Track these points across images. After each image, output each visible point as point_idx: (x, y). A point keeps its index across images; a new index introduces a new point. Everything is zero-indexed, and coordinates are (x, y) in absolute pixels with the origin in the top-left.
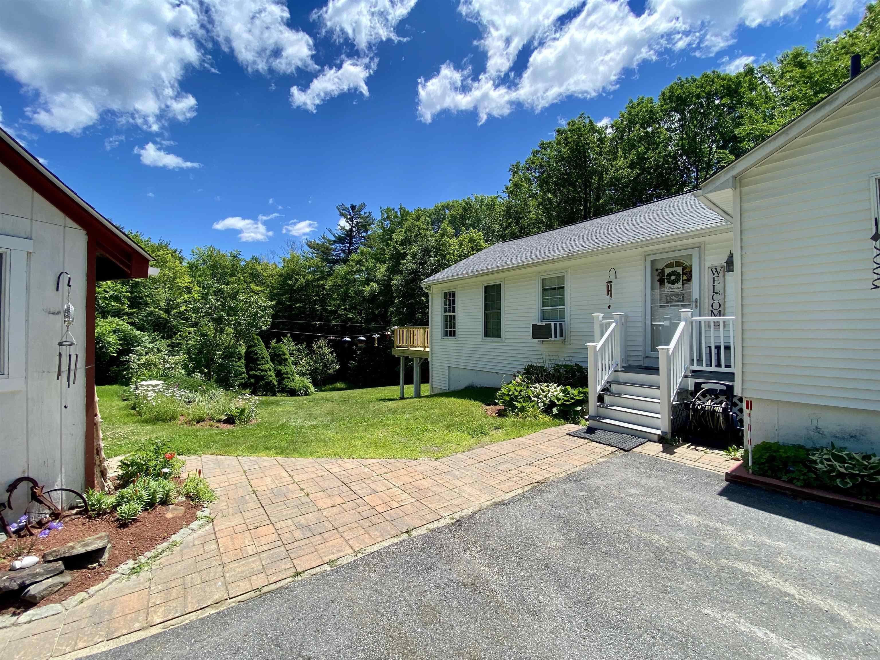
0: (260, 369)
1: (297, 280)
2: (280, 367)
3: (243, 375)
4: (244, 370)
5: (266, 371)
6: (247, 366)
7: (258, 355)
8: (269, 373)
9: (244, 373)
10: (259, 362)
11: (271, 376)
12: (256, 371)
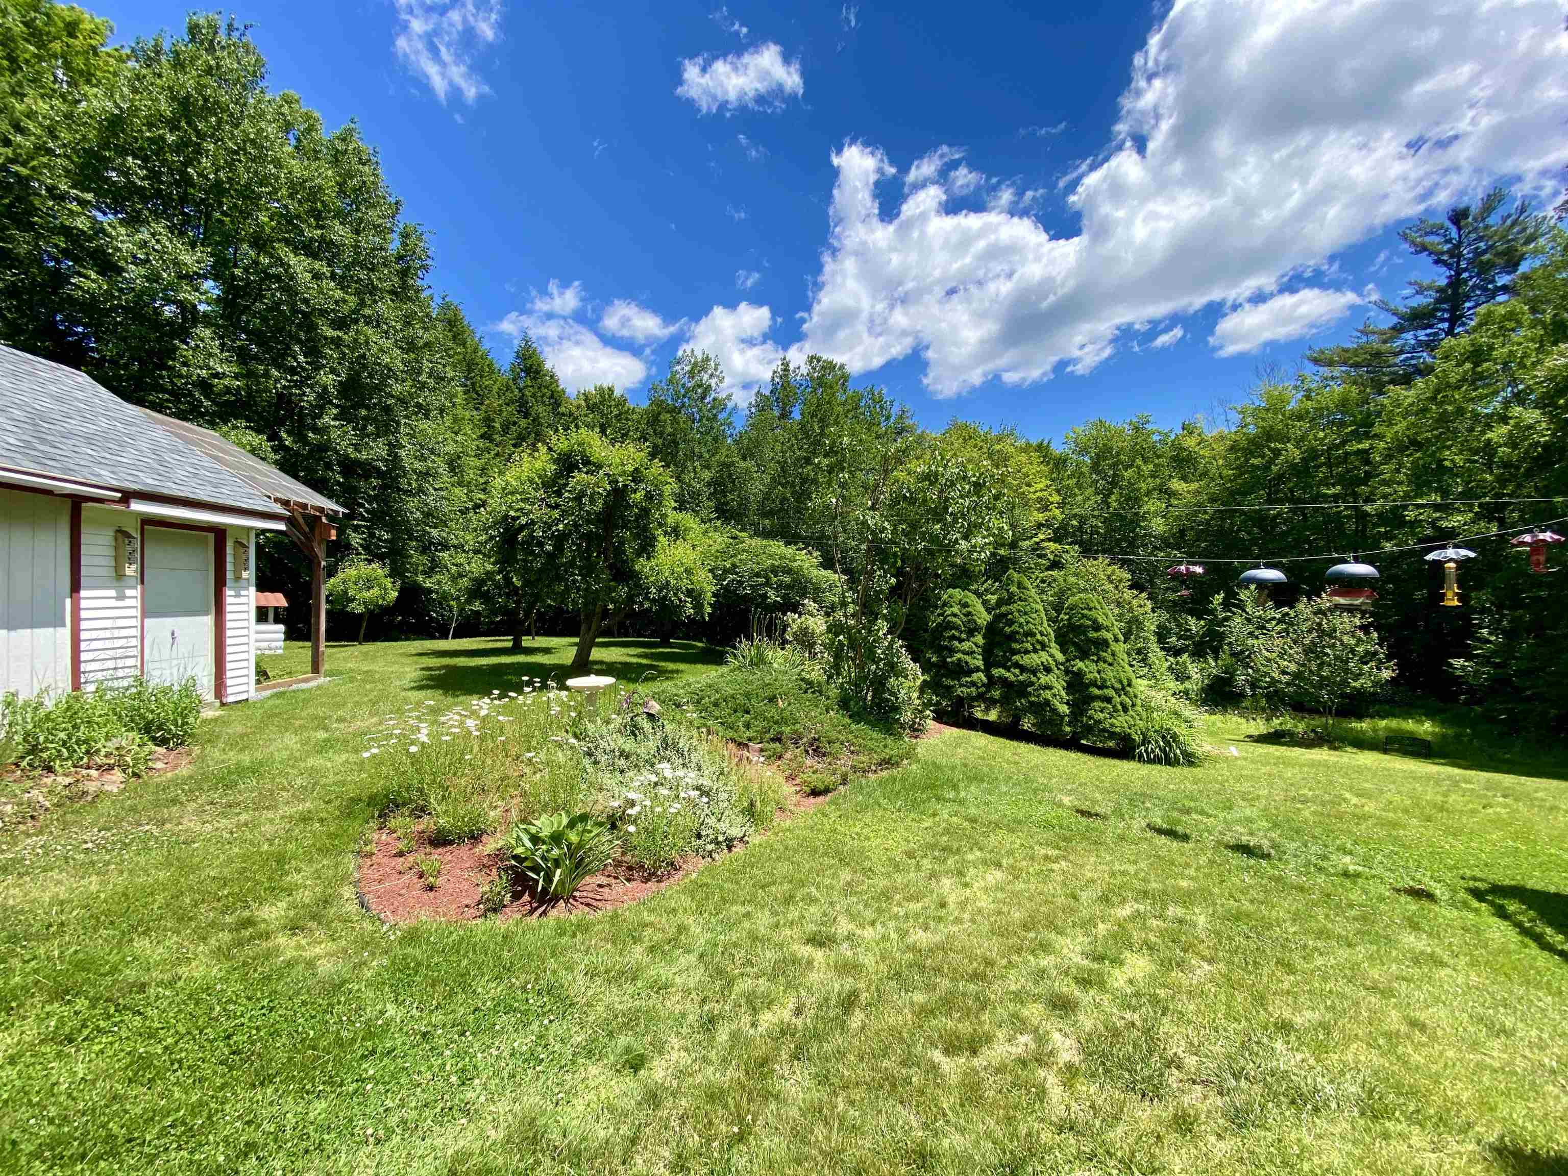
0: (1017, 665)
1: (1277, 453)
2: (1080, 664)
3: (975, 676)
4: (980, 663)
5: (1034, 672)
6: (988, 652)
7: (1015, 627)
8: (1044, 679)
9: (977, 669)
10: (1015, 646)
11: (1049, 687)
12: (1008, 669)
